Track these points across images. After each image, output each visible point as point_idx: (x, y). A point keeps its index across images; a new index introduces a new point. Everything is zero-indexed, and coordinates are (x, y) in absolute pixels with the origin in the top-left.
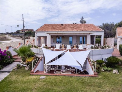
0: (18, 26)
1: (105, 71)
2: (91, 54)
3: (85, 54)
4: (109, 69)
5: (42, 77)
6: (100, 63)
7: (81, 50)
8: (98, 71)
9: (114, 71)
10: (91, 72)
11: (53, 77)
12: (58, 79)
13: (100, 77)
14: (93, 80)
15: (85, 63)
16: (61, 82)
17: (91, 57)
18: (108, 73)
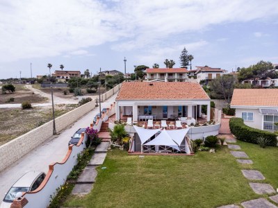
0: (50, 66)
1: (202, 150)
2: (190, 132)
3: (183, 133)
4: (207, 148)
5: (140, 156)
6: (198, 143)
7: (179, 128)
8: (195, 150)
9: (211, 151)
10: (189, 152)
11: (152, 156)
12: (157, 158)
13: (196, 155)
14: (189, 158)
15: (183, 142)
16: (160, 160)
17: (190, 136)
18: (205, 152)
